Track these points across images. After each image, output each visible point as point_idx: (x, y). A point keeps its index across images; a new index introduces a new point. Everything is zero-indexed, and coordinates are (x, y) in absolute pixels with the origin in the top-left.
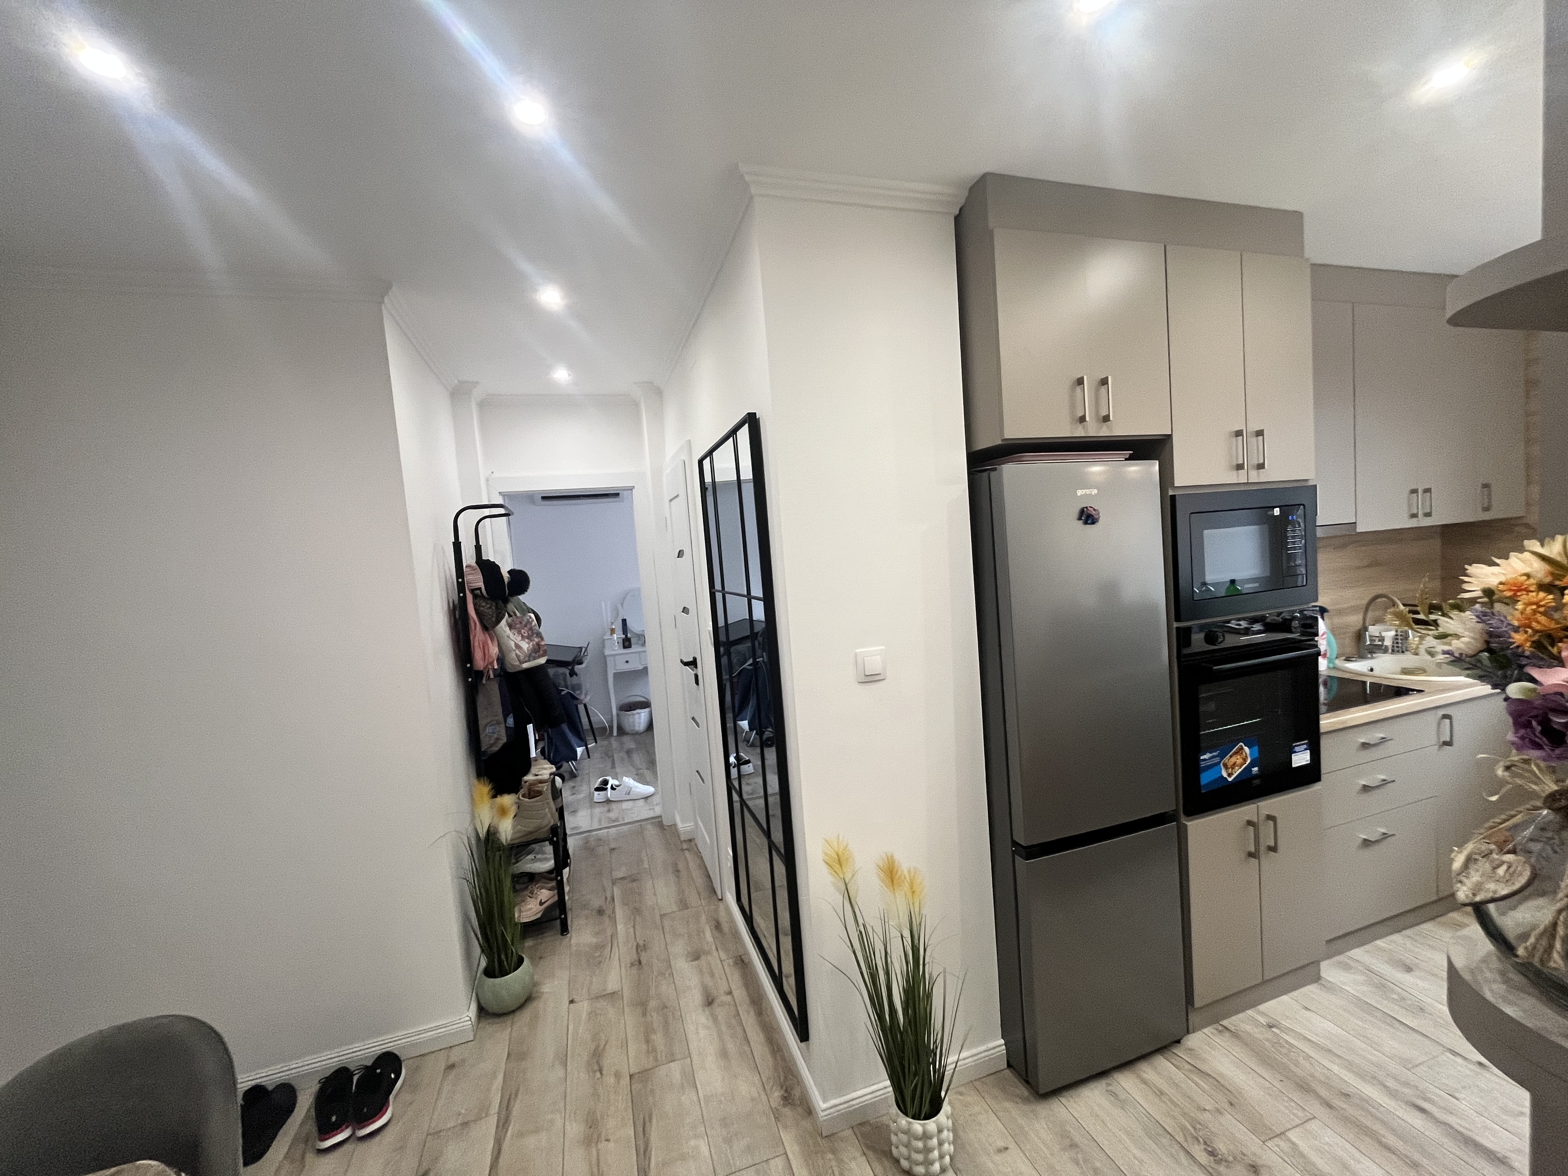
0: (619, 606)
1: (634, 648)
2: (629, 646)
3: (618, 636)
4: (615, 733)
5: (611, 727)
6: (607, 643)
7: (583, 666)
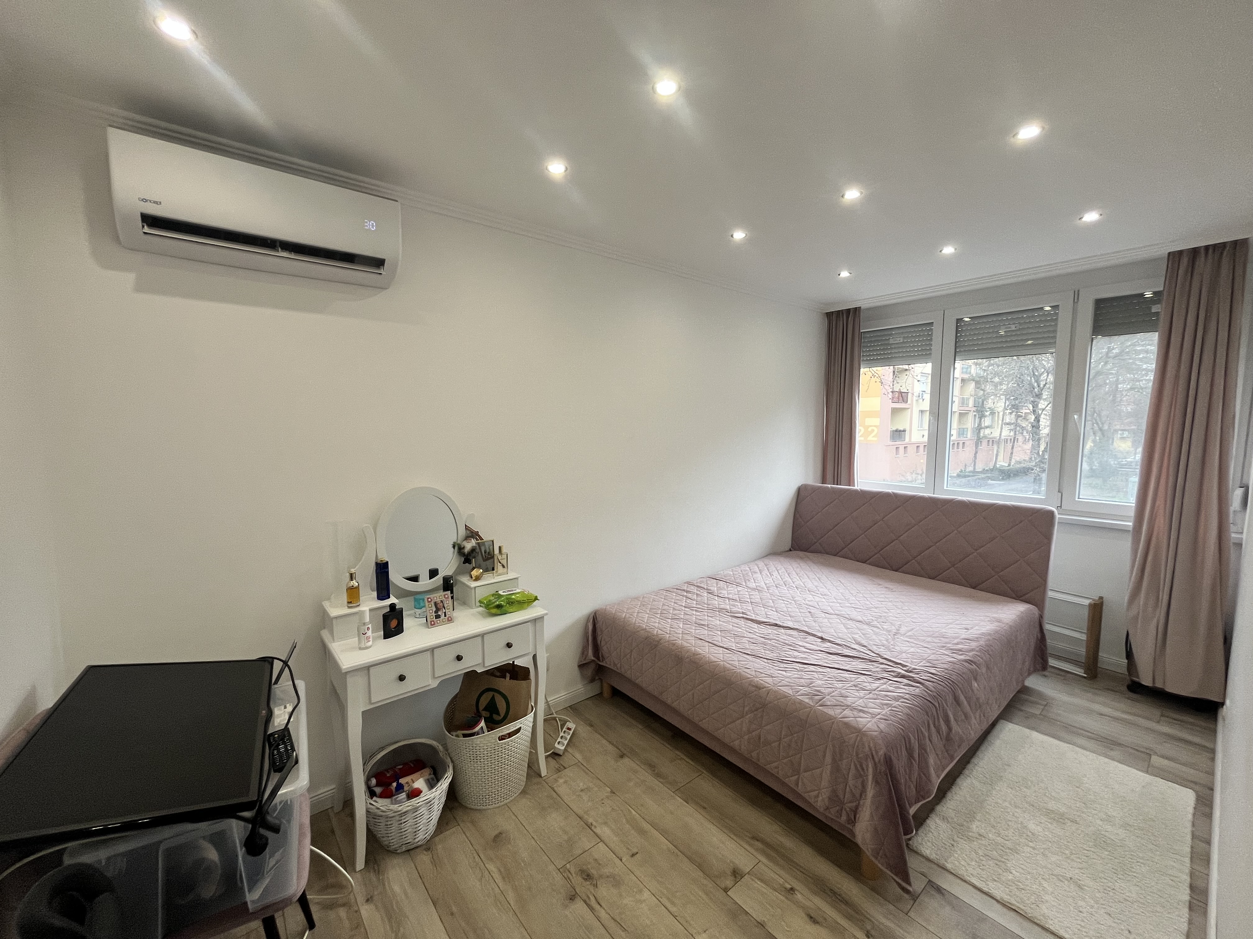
1: (412, 632)
2: (400, 631)
3: (370, 605)
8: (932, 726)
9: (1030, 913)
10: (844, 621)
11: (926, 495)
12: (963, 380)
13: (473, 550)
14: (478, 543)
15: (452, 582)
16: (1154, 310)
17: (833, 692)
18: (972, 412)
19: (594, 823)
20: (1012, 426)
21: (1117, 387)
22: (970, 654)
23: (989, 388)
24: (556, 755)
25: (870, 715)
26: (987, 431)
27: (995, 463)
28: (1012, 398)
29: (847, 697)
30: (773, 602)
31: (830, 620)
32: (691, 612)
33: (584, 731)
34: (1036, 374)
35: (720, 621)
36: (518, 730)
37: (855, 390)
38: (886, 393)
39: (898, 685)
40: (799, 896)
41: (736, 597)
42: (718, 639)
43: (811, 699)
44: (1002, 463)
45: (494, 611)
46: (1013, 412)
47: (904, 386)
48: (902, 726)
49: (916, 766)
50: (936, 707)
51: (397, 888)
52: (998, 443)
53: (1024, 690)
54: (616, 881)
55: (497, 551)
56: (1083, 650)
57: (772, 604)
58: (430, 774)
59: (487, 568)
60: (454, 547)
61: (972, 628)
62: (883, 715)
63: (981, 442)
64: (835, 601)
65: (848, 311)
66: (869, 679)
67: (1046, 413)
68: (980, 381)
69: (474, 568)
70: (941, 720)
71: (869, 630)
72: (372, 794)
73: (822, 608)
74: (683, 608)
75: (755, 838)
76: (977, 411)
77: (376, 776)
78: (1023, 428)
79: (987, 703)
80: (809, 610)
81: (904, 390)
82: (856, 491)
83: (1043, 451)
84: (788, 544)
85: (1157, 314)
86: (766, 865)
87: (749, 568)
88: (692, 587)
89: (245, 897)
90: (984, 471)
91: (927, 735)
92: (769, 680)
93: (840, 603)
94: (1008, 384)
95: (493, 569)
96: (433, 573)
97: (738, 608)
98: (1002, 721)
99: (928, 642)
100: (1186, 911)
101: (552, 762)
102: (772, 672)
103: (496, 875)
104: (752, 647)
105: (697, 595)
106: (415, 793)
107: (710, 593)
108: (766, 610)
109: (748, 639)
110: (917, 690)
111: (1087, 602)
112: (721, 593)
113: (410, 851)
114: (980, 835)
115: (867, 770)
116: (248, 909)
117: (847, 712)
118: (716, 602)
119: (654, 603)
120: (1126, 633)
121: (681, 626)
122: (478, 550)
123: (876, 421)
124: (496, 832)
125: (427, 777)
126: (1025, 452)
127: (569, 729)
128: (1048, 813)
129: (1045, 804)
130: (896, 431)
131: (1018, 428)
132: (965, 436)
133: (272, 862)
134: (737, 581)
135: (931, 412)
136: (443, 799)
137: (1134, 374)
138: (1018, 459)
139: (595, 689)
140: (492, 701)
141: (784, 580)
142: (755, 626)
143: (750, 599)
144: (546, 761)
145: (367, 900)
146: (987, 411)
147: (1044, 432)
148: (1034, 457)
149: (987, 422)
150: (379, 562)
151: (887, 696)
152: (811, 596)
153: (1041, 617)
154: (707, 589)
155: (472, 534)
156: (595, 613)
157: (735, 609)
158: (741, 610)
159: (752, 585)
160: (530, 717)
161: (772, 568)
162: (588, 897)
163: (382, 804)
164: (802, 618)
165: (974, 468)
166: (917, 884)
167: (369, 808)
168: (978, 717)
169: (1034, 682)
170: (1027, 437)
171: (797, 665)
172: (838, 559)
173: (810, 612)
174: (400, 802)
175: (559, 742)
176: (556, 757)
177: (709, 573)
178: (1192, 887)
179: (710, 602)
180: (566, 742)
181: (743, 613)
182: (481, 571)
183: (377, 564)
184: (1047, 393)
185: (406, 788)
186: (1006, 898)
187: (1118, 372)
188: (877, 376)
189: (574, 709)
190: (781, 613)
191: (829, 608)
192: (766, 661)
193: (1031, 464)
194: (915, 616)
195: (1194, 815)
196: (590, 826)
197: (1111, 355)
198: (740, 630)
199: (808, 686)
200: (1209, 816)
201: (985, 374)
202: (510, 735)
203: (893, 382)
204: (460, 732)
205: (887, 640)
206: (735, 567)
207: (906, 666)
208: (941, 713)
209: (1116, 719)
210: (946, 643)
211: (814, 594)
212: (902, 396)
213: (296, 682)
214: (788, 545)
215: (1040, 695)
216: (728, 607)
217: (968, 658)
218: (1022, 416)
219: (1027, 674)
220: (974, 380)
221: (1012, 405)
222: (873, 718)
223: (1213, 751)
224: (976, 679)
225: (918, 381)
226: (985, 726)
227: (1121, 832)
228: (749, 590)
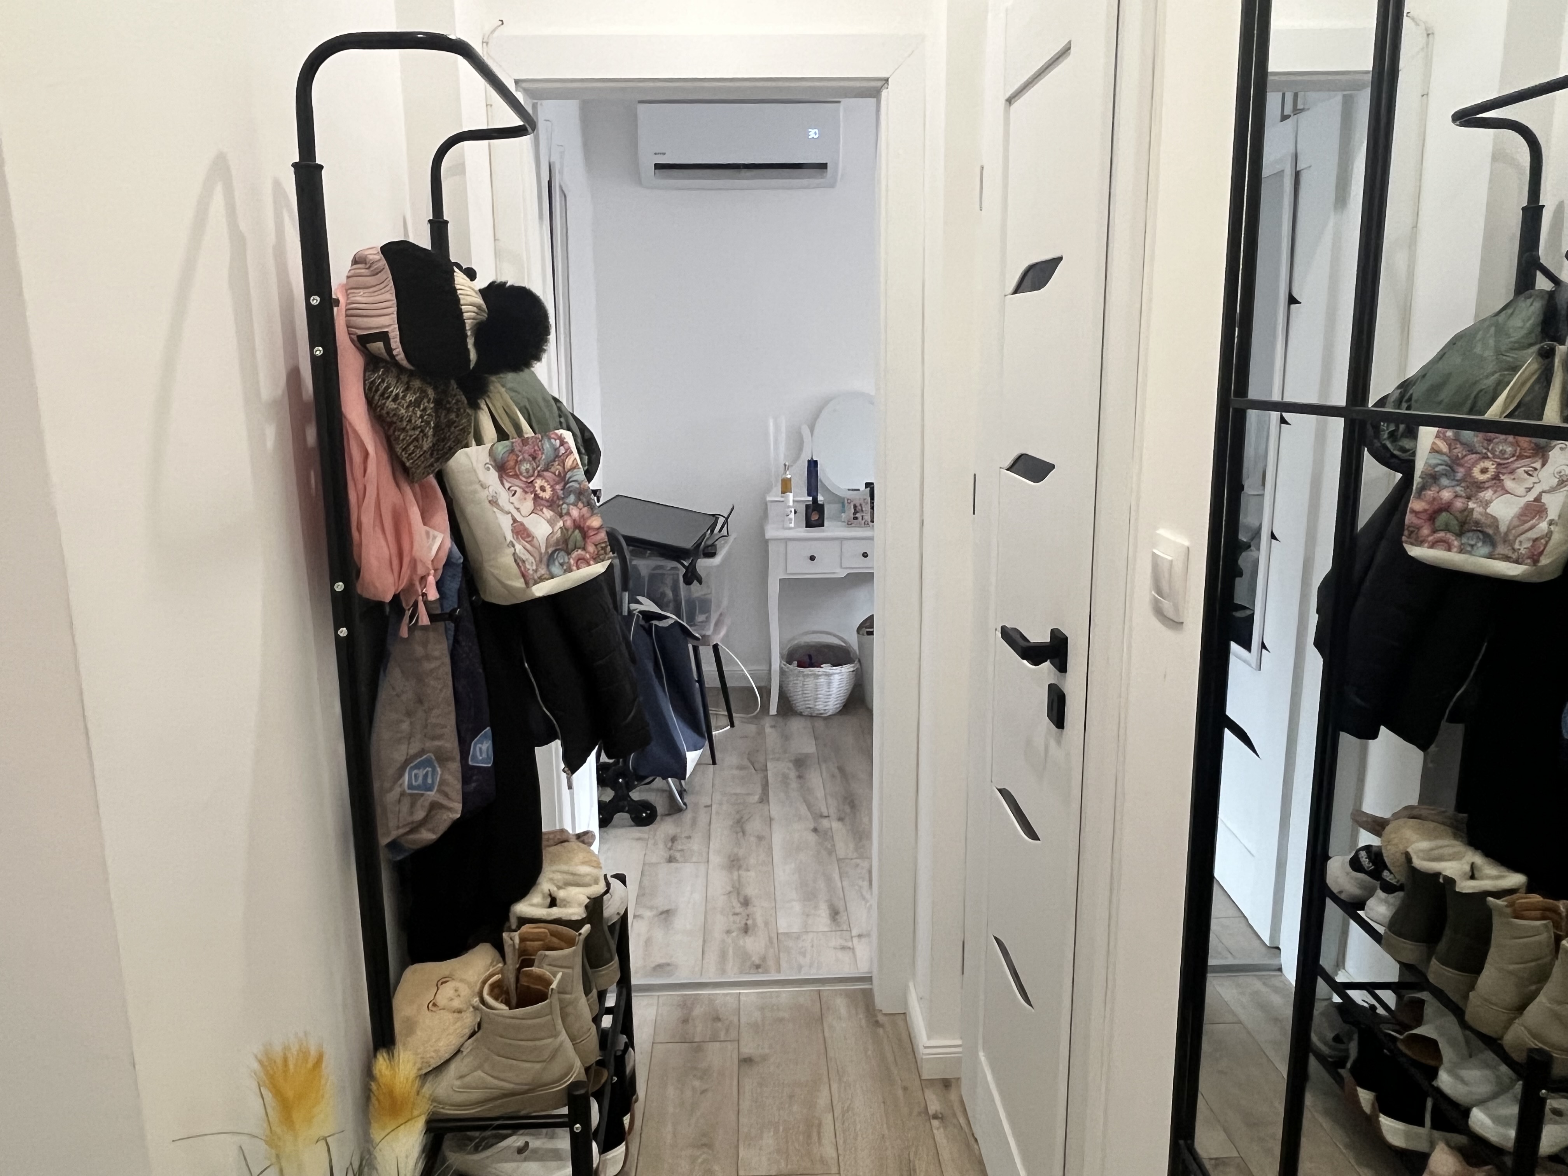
0: (806, 431)
1: (832, 529)
2: (820, 524)
3: (798, 496)
4: (773, 710)
5: (765, 691)
6: (772, 511)
7: (717, 561)
145: (772, 727)
150: (811, 460)
163: (792, 667)
183: (808, 462)
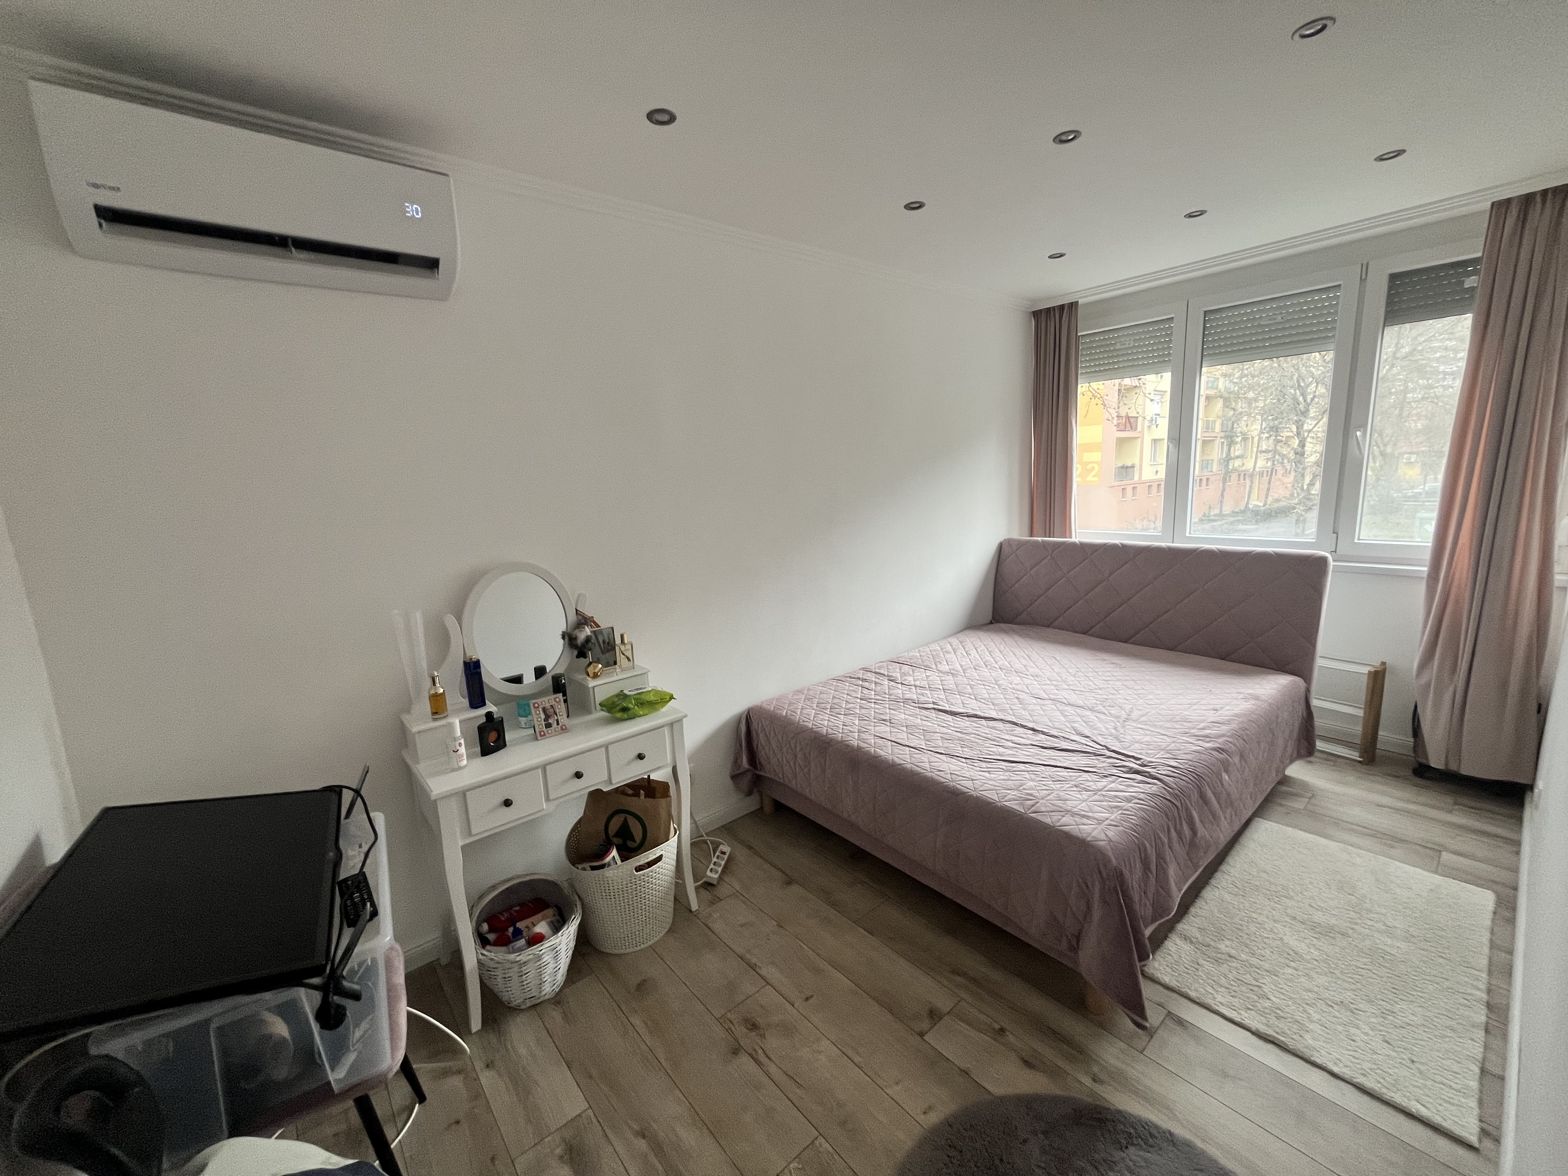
1: (519, 747)
2: (502, 745)
8: (1172, 830)
9: (1291, 1044)
10: (1061, 708)
11: (1163, 545)
12: (1208, 398)
13: (588, 640)
14: (594, 632)
15: (563, 681)
16: (1466, 286)
17: (1049, 795)
18: (1219, 438)
19: (758, 964)
20: (1270, 454)
21: (1405, 397)
22: (1220, 740)
23: (1241, 406)
24: (708, 885)
25: (1096, 821)
26: (1237, 463)
27: (1248, 503)
28: (1270, 418)
29: (1067, 800)
30: (971, 688)
31: (1043, 707)
32: (869, 704)
33: (742, 854)
34: (1302, 384)
35: (905, 714)
36: (659, 859)
37: (1071, 414)
38: (1110, 418)
39: (1131, 782)
40: (1011, 1038)
41: (924, 683)
42: (902, 737)
43: (1022, 804)
44: (1255, 502)
45: (619, 715)
46: (1271, 436)
47: (1133, 408)
48: (1135, 831)
49: (1153, 880)
50: (1177, 807)
51: (523, 1051)
52: (1252, 476)
53: (1284, 781)
54: (787, 1030)
55: (618, 641)
56: (1358, 729)
57: (970, 691)
58: (554, 915)
59: (608, 663)
60: (563, 638)
61: (1222, 708)
62: (1111, 820)
63: (1230, 476)
64: (1049, 682)
65: (1062, 307)
66: (1095, 777)
67: (1313, 435)
68: (1229, 398)
69: (590, 663)
70: (1184, 823)
71: (1093, 717)
72: (483, 941)
73: (1033, 692)
74: (859, 701)
75: (955, 972)
76: (1226, 437)
77: (487, 920)
78: (1283, 456)
79: (1241, 799)
80: (1016, 695)
81: (1133, 414)
82: (1074, 544)
83: (1308, 485)
84: (988, 615)
85: (1473, 289)
86: (968, 1003)
87: (940, 647)
88: (869, 674)
89: (326, 1076)
90: (1234, 513)
91: (1166, 841)
92: (969, 784)
93: (1055, 686)
94: (1265, 400)
95: (615, 663)
96: (540, 672)
97: (928, 697)
98: (1257, 819)
99: (1168, 728)
100: (1480, 1034)
101: (703, 892)
102: (971, 774)
103: (642, 1030)
104: (946, 745)
105: (876, 683)
106: (538, 939)
107: (891, 679)
108: (962, 698)
109: (942, 735)
110: (1155, 788)
111: (1366, 670)
112: (905, 680)
113: (537, 1007)
114: (1230, 956)
115: (1093, 886)
116: (333, 1091)
117: (1066, 819)
118: (899, 691)
119: (822, 696)
120: (1413, 708)
121: (857, 722)
122: (593, 640)
123: (1096, 456)
124: (640, 979)
125: (549, 920)
126: (1286, 487)
127: (724, 853)
128: (1314, 927)
129: (1309, 916)
130: (1122, 467)
131: (1277, 457)
132: (1209, 470)
133: (358, 1034)
134: (925, 664)
135: (1170, 438)
136: (572, 944)
137: (1428, 379)
138: (1276, 496)
139: (751, 804)
140: (625, 825)
141: (984, 660)
142: (949, 718)
143: (942, 685)
144: (697, 892)
145: (488, 1066)
146: (1237, 437)
147: (1311, 460)
148: (1297, 493)
149: (1237, 450)
150: (468, 661)
151: (1116, 796)
152: (1018, 678)
153: (1308, 691)
154: (888, 676)
155: (583, 620)
156: (749, 712)
157: (923, 699)
158: (931, 700)
159: (945, 667)
160: (673, 841)
161: (969, 645)
162: (755, 1050)
163: (496, 954)
164: (1008, 706)
165: (1221, 511)
166: (1154, 1017)
167: (481, 960)
168: (1228, 816)
169: (1297, 770)
170: (1288, 468)
171: (1003, 763)
172: (1049, 631)
173: (1018, 698)
174: (520, 950)
175: (712, 869)
176: (709, 888)
177: (889, 657)
178: (1489, 1006)
179: (892, 692)
180: (720, 869)
181: (934, 703)
182: (600, 666)
183: (465, 663)
184: (1315, 410)
185: (524, 934)
186: (1263, 1029)
187: (1407, 378)
188: (1099, 396)
189: (729, 829)
190: (982, 701)
191: (1042, 692)
192: (964, 760)
193: (1294, 502)
194: (1151, 697)
195: (1493, 920)
196: (753, 967)
197: (1398, 355)
198: (931, 724)
199: (1017, 789)
200: (1512, 921)
201: (1236, 388)
202: (650, 864)
203: (1119, 403)
204: (587, 865)
205: (1115, 729)
206: (922, 646)
207: (1139, 759)
208: (1183, 814)
209: (1397, 810)
210: (1189, 728)
211: (1022, 675)
212: (1129, 423)
213: (372, 815)
214: (989, 617)
215: (1304, 785)
216: (915, 697)
217: (1217, 745)
218: (1282, 441)
219: (1288, 761)
220: (1221, 397)
221: (1270, 427)
222: (1100, 824)
223: (1518, 844)
224: (1226, 771)
225: (1152, 400)
226: (1237, 827)
227: (1403, 945)
228: (940, 675)
